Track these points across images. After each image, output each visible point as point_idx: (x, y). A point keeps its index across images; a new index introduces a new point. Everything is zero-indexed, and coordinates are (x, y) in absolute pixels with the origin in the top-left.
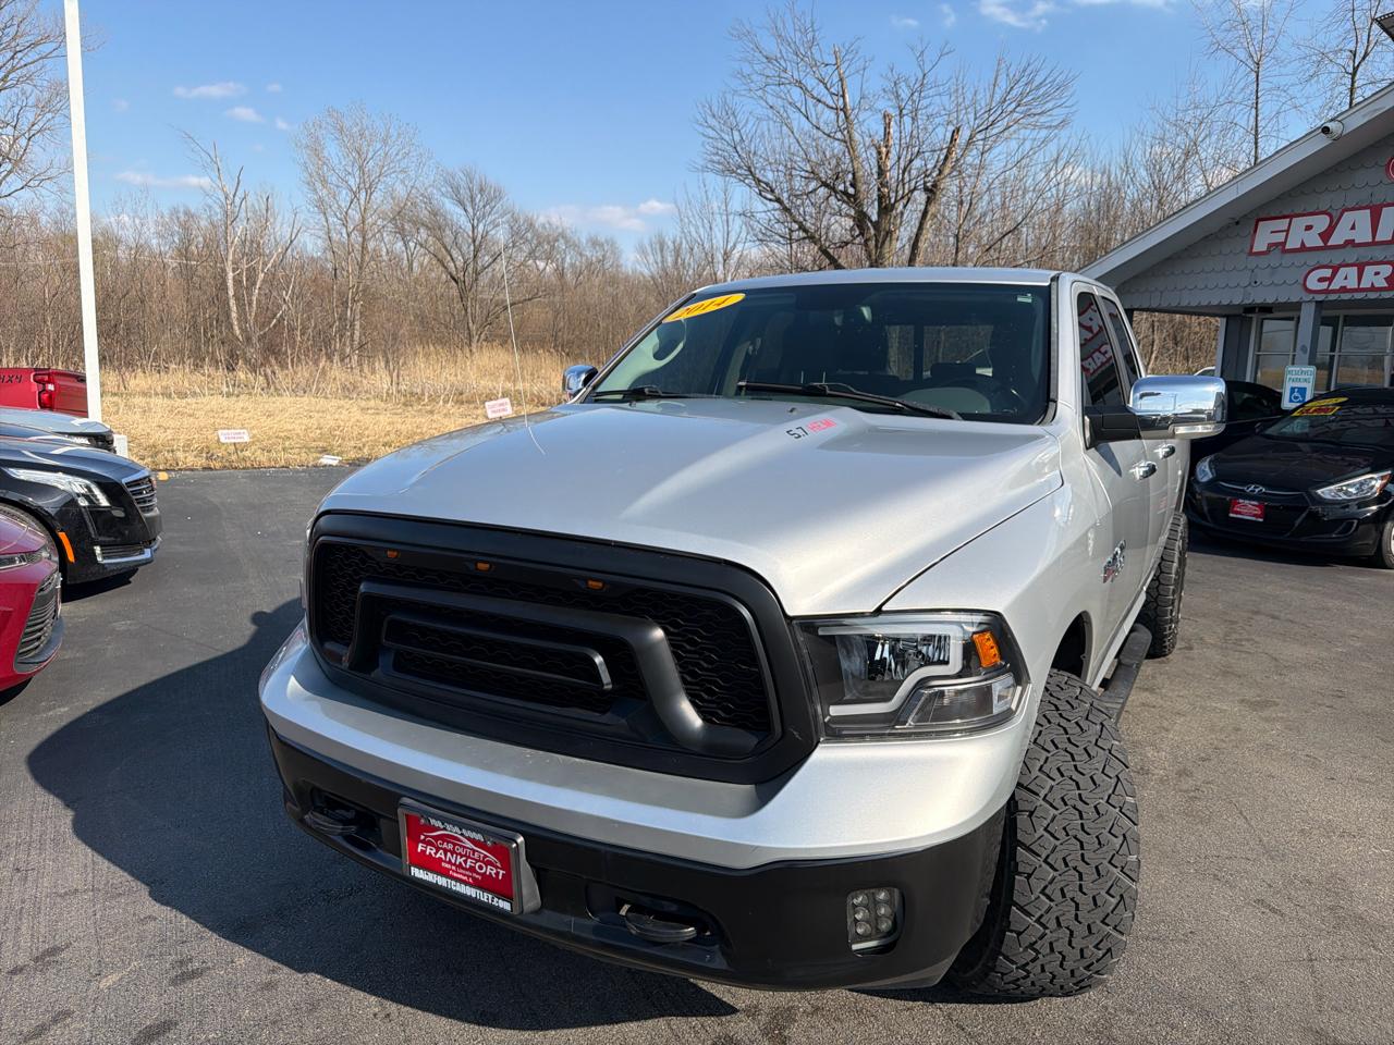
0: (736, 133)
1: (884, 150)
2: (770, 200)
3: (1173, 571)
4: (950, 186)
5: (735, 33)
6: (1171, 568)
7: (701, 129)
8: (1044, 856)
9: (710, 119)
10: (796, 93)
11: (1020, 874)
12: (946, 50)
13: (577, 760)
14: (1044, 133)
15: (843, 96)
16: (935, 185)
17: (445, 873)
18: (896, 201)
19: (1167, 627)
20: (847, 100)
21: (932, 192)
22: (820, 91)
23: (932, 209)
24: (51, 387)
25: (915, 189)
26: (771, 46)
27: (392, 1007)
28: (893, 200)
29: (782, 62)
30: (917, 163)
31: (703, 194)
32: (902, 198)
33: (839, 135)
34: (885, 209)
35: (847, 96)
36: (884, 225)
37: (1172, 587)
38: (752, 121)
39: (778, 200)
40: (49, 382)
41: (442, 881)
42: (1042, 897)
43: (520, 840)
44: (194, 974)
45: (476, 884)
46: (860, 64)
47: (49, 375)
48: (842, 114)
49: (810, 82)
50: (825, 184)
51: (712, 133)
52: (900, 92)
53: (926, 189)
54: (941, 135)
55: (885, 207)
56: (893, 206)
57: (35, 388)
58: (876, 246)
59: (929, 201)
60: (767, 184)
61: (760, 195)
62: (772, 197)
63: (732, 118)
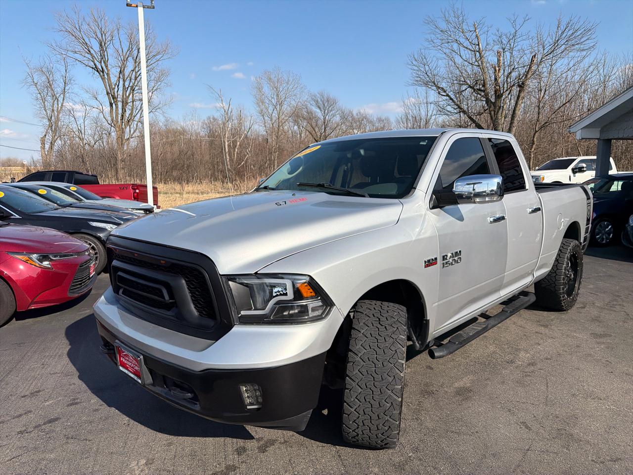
0: (427, 67)
1: (497, 69)
2: (444, 96)
3: (563, 268)
4: (532, 84)
5: (426, 21)
6: (562, 267)
7: (410, 67)
8: (357, 382)
9: (415, 63)
10: (455, 46)
11: (347, 389)
12: (527, 18)
13: (166, 329)
14: (584, 53)
15: (478, 45)
16: (523, 83)
17: (127, 368)
18: (503, 92)
19: (562, 296)
20: (481, 46)
21: (521, 86)
22: (466, 44)
23: (522, 95)
24: (137, 191)
25: (514, 85)
26: (443, 25)
27: (132, 422)
28: (502, 92)
29: (449, 33)
30: (514, 74)
31: (416, 95)
32: (507, 90)
33: (476, 63)
34: (498, 96)
35: (480, 45)
36: (498, 104)
38: (435, 59)
39: (448, 95)
40: (137, 189)
41: (126, 371)
42: (356, 400)
43: (142, 357)
44: (76, 404)
45: (134, 373)
46: (486, 29)
47: (137, 186)
48: (478, 54)
49: (462, 40)
50: (470, 87)
51: (415, 68)
52: (503, 40)
53: (519, 86)
54: (527, 59)
55: (498, 95)
56: (502, 95)
57: (132, 191)
58: (494, 114)
59: (520, 91)
60: (442, 88)
61: (439, 93)
62: (445, 94)
63: (424, 60)
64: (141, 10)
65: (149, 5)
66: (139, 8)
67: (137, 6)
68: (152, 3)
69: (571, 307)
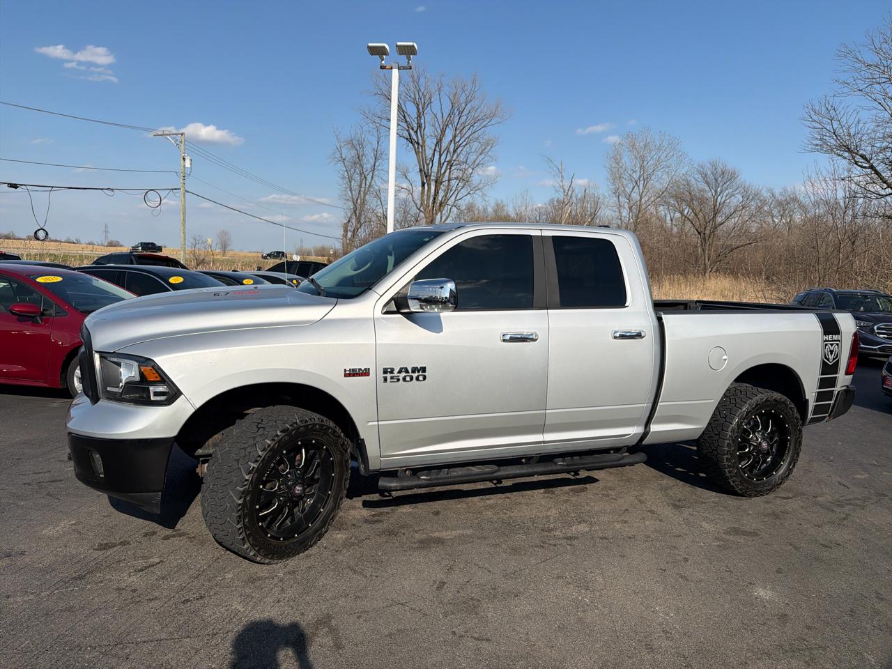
3: (730, 430)
6: (728, 428)
7: (808, 124)
9: (815, 117)
37: (727, 441)
39: (871, 167)
51: (817, 125)
60: (863, 157)
61: (856, 164)
62: (867, 165)
63: (832, 111)
64: (395, 72)
65: (406, 65)
66: (393, 70)
67: (392, 68)
68: (409, 63)
69: (759, 493)
